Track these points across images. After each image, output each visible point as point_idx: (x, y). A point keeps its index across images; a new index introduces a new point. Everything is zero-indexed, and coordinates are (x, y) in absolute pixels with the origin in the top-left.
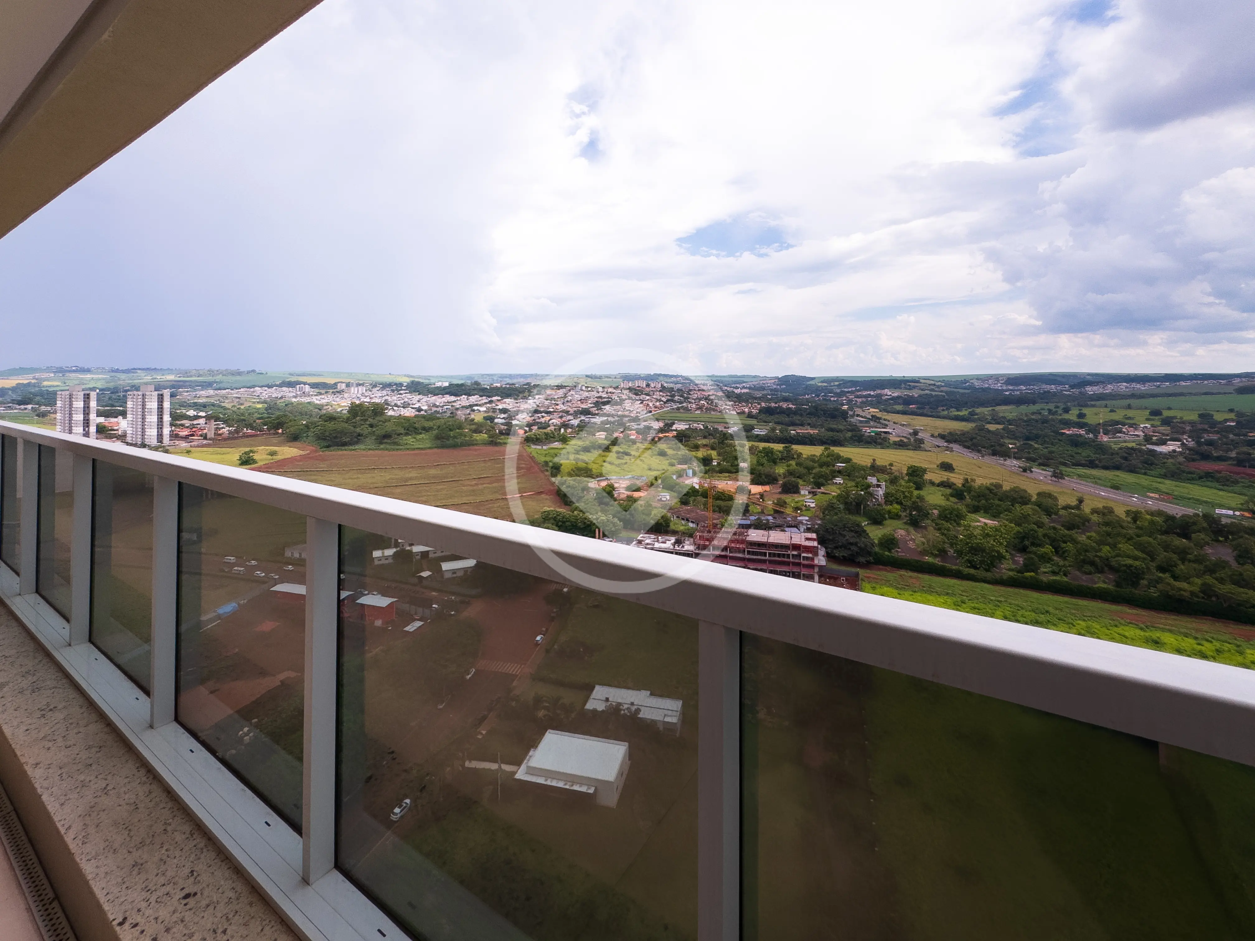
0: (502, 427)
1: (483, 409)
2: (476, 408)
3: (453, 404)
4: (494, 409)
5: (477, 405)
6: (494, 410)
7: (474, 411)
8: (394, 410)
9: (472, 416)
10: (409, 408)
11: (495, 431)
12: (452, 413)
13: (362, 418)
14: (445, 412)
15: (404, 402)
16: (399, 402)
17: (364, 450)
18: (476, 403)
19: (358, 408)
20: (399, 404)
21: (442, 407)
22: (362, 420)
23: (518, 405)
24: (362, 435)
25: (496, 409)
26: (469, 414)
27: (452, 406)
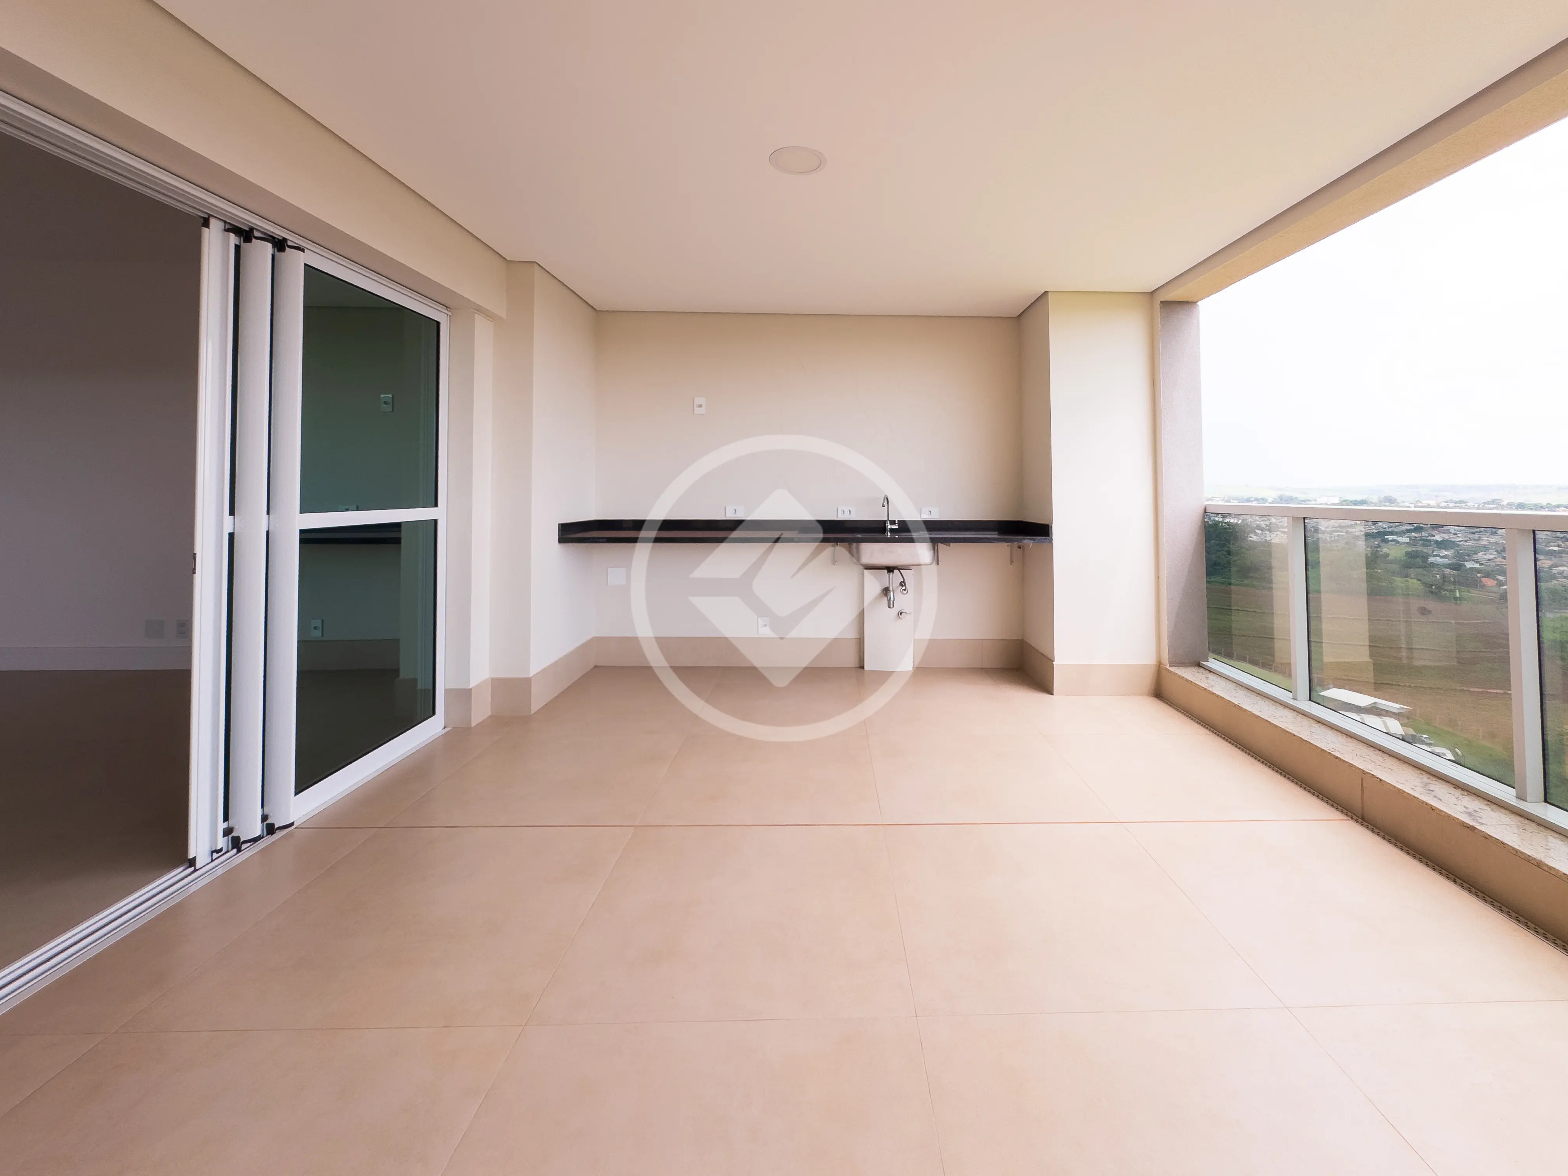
0: (1447, 571)
1: (1404, 539)
2: (1390, 537)
3: (1350, 530)
4: (1426, 540)
5: (1392, 533)
6: (1426, 542)
7: (1387, 541)
8: (1256, 534)
9: (1385, 550)
10: (1279, 533)
11: (1434, 576)
12: (1347, 543)
13: (1217, 542)
14: (1336, 541)
15: (1270, 524)
16: (1262, 523)
17: (1223, 583)
18: (1390, 530)
19: (1212, 530)
20: (1263, 526)
21: (1331, 533)
22: (1218, 545)
23: (1476, 536)
24: (1219, 564)
25: (1430, 541)
26: (1379, 546)
27: (1347, 532)
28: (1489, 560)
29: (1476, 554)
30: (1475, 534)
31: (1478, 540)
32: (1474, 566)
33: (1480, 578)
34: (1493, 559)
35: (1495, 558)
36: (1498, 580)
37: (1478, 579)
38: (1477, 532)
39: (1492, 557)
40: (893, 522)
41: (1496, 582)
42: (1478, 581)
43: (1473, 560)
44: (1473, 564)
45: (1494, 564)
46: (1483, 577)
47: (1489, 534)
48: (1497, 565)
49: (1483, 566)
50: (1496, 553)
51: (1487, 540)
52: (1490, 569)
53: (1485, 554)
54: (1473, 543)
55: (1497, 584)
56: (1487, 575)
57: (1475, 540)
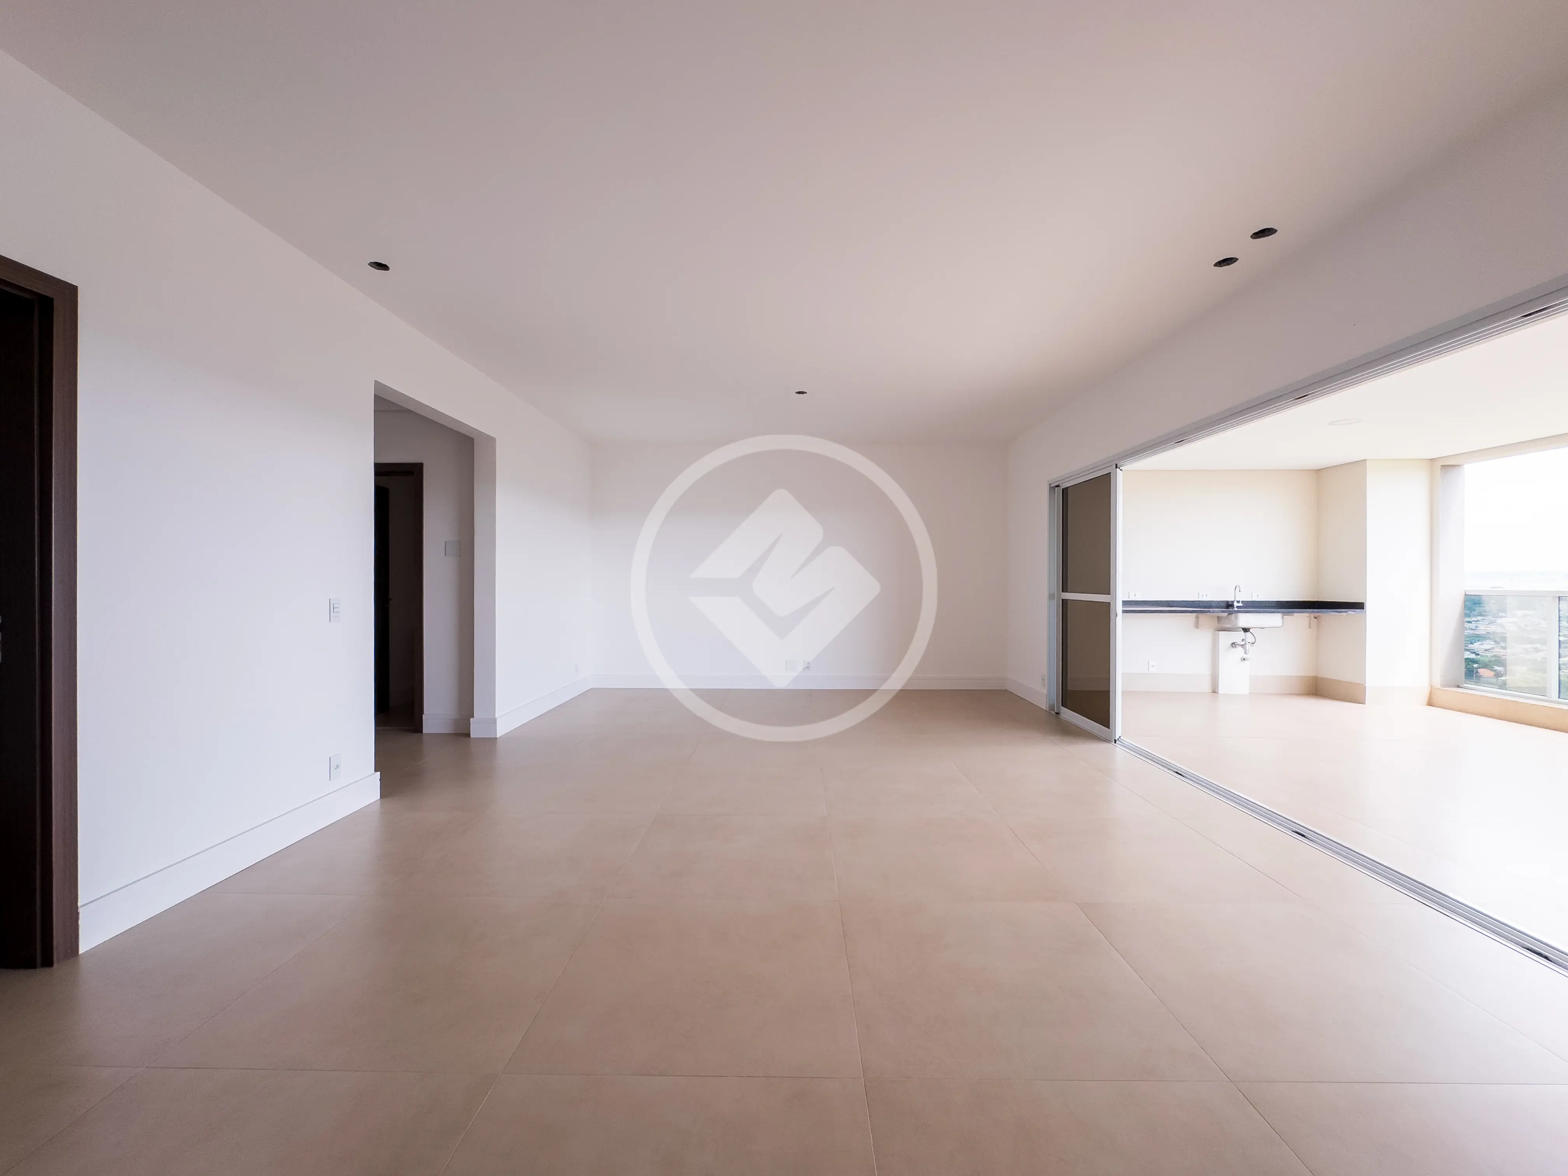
28: (1486, 650)
29: (1472, 643)
30: (1471, 623)
31: (1475, 630)
32: (1469, 657)
33: (1476, 668)
34: (1490, 649)
35: (1493, 648)
36: (1495, 671)
37: (1474, 670)
38: (1474, 621)
39: (1488, 647)
40: (1238, 602)
41: (1494, 673)
42: (1475, 672)
43: (1468, 650)
44: (1469, 655)
45: (1492, 655)
46: (1479, 668)
47: (1487, 623)
48: (1495, 656)
49: (1479, 656)
50: (1494, 643)
51: (1485, 629)
52: (1486, 660)
53: (1482, 644)
54: (1469, 633)
55: (1494, 675)
56: (1485, 666)
57: (1472, 629)
